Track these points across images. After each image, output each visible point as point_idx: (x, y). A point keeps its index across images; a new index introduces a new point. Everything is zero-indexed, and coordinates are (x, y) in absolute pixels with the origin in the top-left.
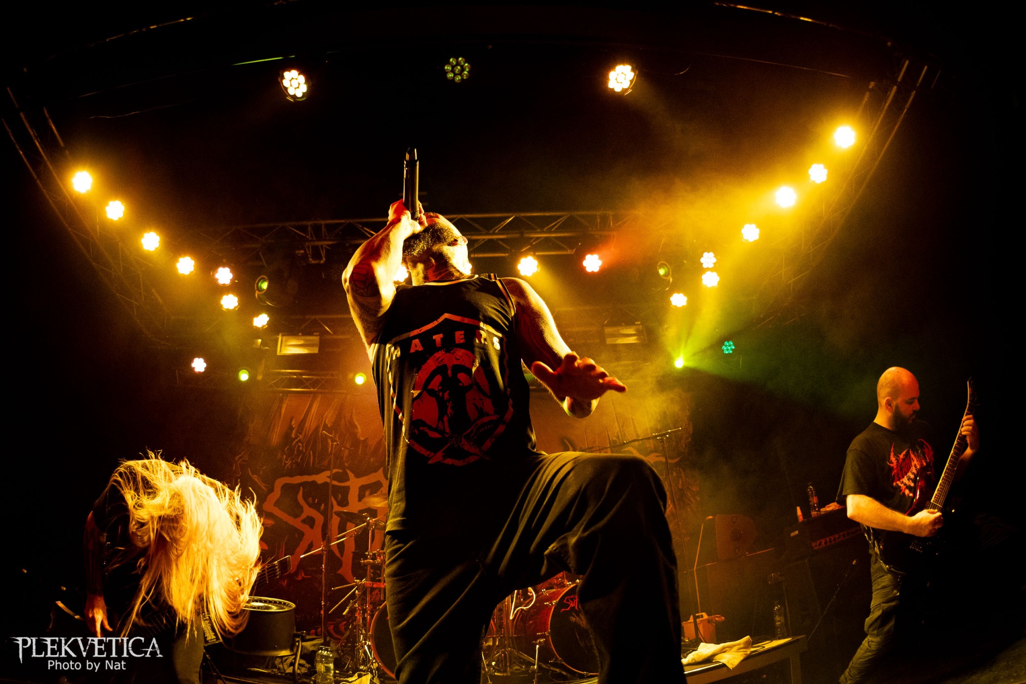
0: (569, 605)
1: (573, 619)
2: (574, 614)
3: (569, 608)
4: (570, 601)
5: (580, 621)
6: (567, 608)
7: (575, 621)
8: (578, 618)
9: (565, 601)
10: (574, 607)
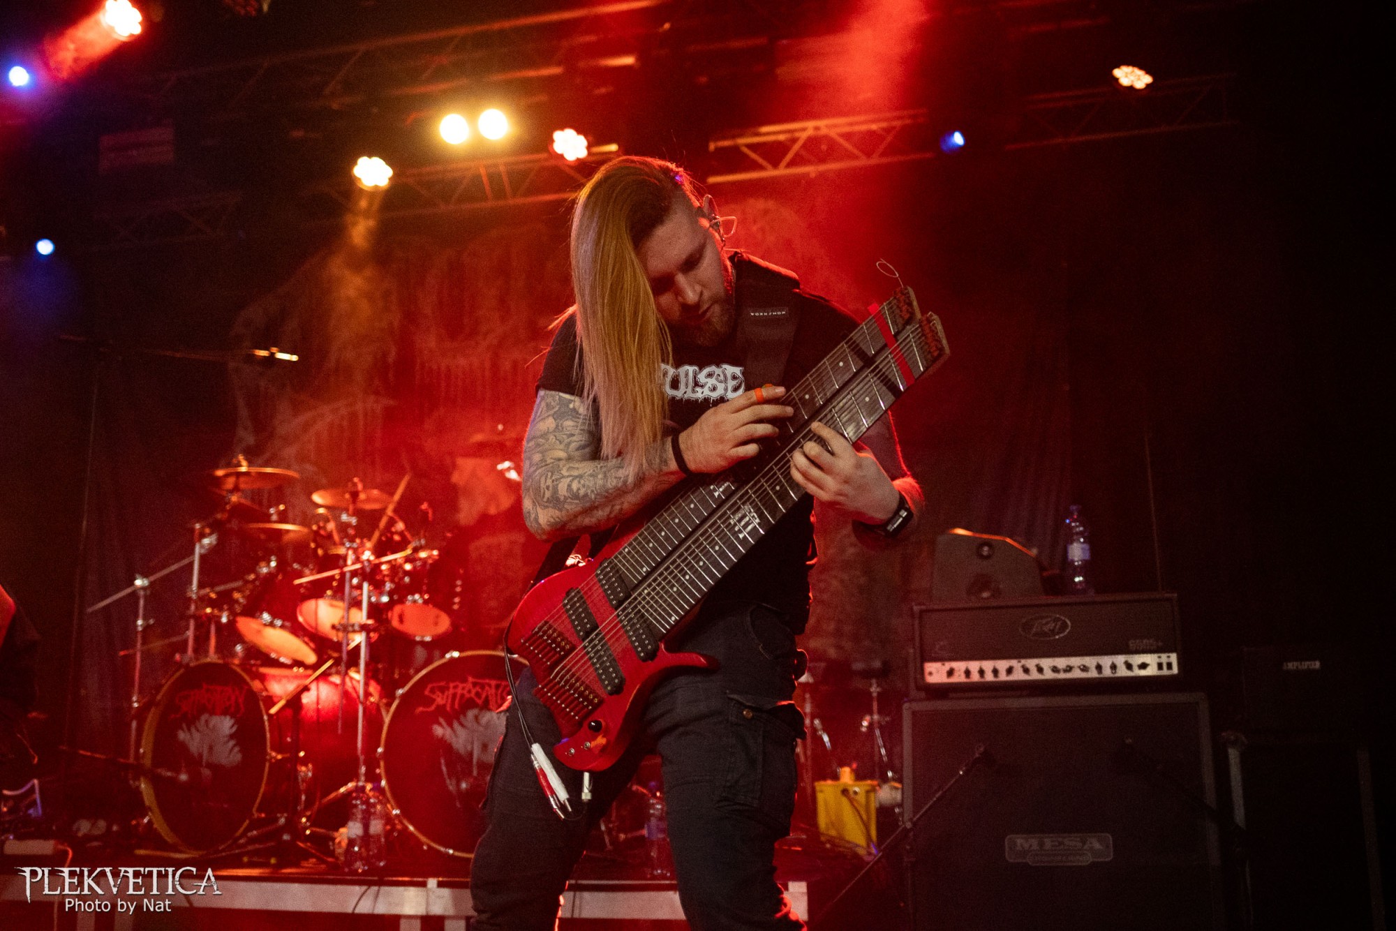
0: (434, 700)
1: (439, 731)
2: (441, 720)
3: (433, 708)
4: (438, 693)
5: (453, 736)
6: (429, 706)
7: (443, 735)
8: (448, 731)
9: (427, 693)
10: (444, 705)
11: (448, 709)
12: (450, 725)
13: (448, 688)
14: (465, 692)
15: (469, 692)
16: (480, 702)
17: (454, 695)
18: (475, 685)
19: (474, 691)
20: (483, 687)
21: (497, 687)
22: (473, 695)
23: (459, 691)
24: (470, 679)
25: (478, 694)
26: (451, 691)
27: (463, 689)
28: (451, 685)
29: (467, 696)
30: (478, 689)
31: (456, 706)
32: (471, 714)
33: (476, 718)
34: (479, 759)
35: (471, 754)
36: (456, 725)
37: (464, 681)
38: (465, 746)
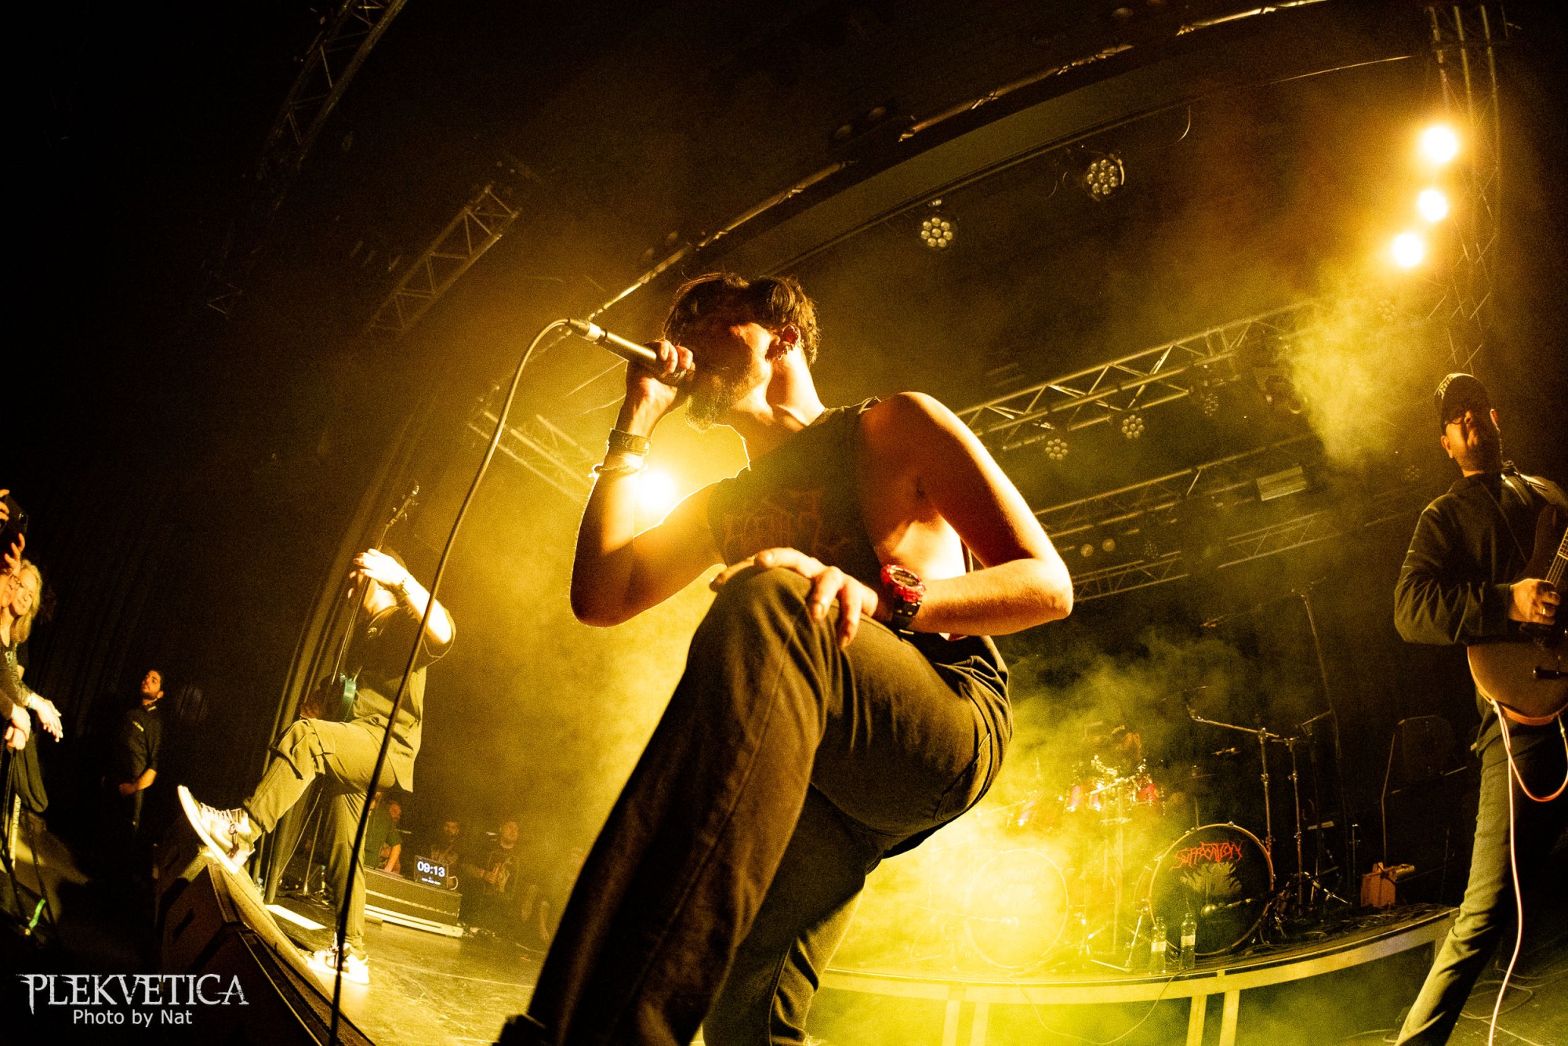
0: (1181, 861)
1: (1184, 880)
4: (1183, 857)
5: (1193, 882)
6: (1178, 865)
7: (1187, 883)
9: (1176, 857)
10: (1187, 864)
11: (1190, 865)
12: (1191, 876)
13: (1189, 852)
14: (1200, 853)
15: (1203, 852)
16: (1209, 858)
17: (1194, 855)
18: (1206, 847)
19: (1205, 852)
20: (1211, 849)
21: (1220, 847)
22: (1205, 854)
23: (1196, 853)
24: (1203, 844)
25: (1208, 854)
26: (1192, 853)
27: (1199, 851)
28: (1192, 850)
29: (1201, 855)
30: (1208, 850)
31: (1195, 863)
32: (1204, 866)
33: (1207, 868)
34: (1209, 895)
35: (1204, 892)
36: (1195, 875)
37: (1200, 846)
38: (1201, 888)
